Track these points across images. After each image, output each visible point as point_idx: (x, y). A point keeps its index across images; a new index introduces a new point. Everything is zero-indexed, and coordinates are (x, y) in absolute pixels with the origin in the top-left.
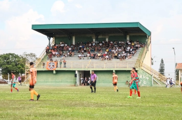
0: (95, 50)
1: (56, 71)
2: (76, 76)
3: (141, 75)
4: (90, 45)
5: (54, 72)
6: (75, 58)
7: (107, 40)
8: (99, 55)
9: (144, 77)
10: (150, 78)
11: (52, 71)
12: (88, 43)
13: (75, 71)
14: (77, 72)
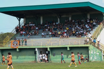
0: (57, 28)
1: (19, 49)
2: (35, 53)
3: (92, 51)
4: (54, 24)
5: (18, 50)
6: (39, 36)
7: (70, 19)
8: (59, 33)
9: (95, 53)
10: (100, 53)
11: (16, 49)
12: (53, 23)
13: (35, 49)
14: (36, 50)
